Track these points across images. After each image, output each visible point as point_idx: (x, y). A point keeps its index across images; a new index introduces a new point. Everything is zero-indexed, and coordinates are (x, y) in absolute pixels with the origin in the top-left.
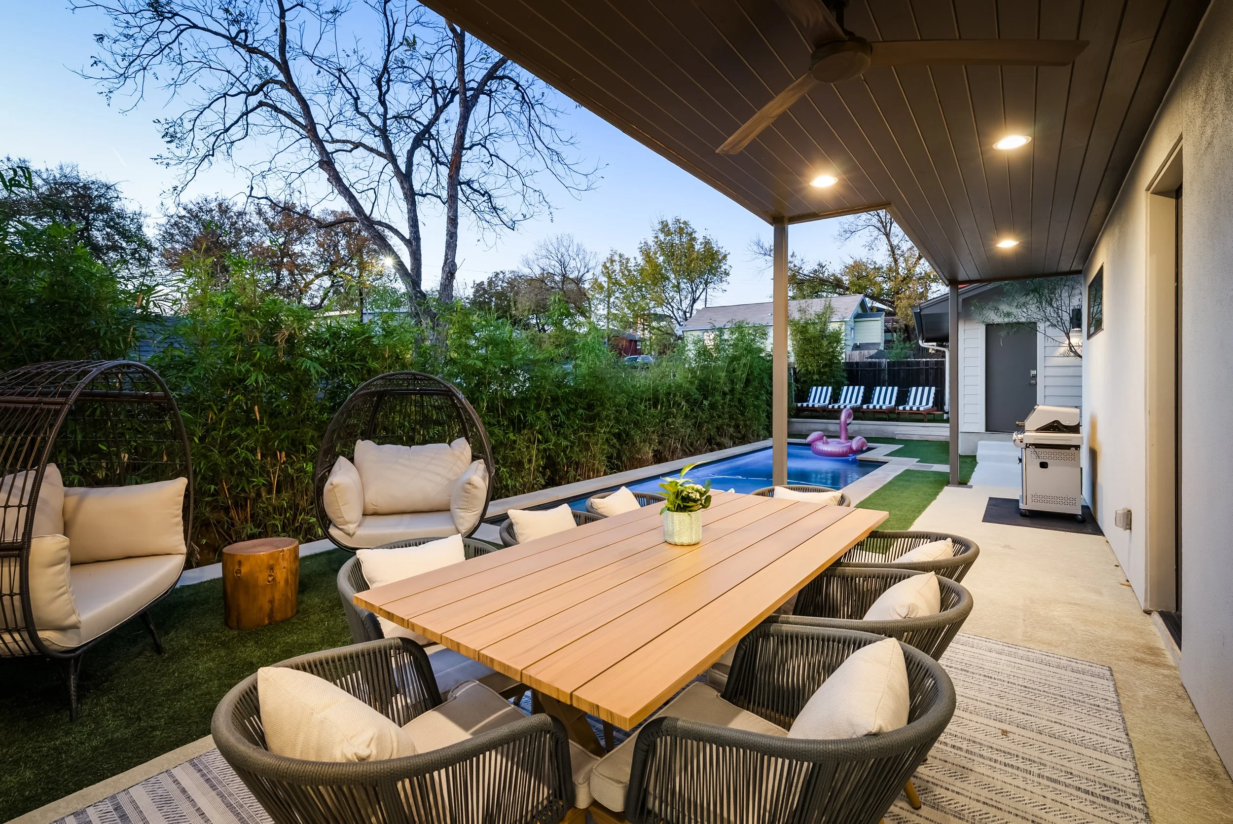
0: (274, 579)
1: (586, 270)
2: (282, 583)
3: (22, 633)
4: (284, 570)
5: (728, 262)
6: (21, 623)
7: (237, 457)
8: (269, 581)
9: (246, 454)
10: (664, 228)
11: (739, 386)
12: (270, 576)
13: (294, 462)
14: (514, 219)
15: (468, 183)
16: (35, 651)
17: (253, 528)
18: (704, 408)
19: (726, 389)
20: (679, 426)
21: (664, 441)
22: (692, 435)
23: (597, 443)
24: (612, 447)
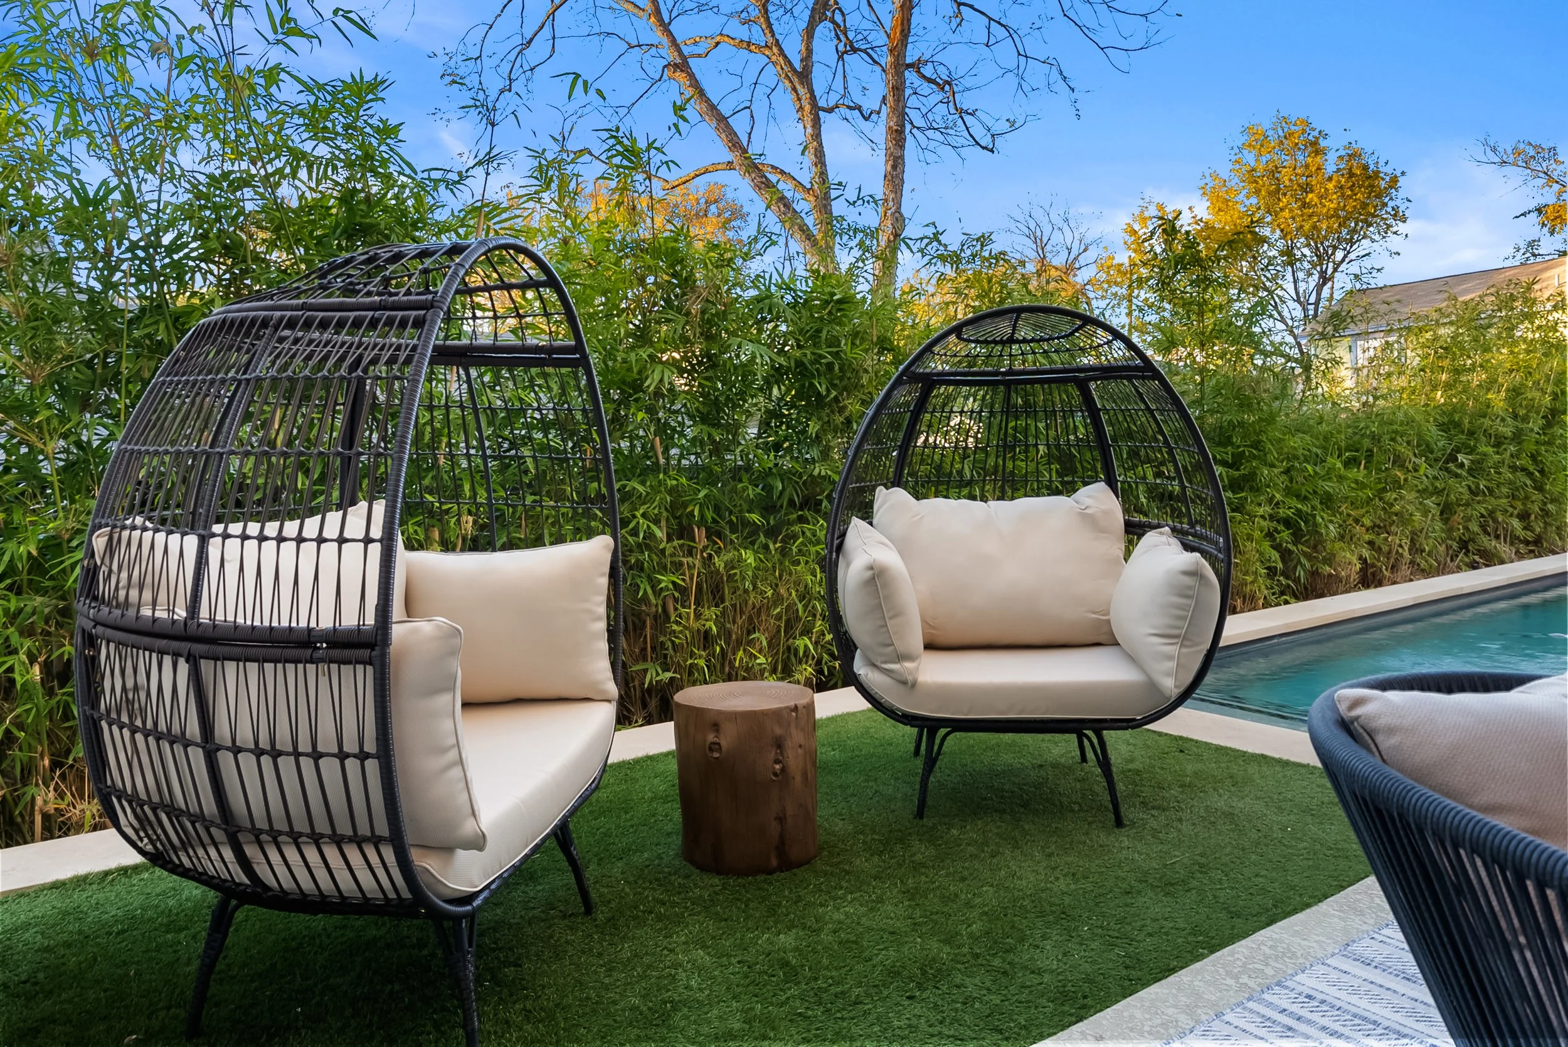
0: (783, 770)
1: (1083, 247)
2: (798, 778)
3: (383, 849)
4: (800, 751)
5: (1402, 194)
6: (383, 828)
7: (635, 533)
8: (775, 774)
9: (648, 527)
10: (1259, 141)
11: (1535, 424)
12: (777, 762)
13: (720, 548)
14: (993, 131)
15: (916, 66)
16: (406, 894)
17: (660, 671)
18: (1459, 471)
19: (1505, 429)
20: (1411, 508)
21: (1379, 541)
22: (1434, 531)
23: (1250, 538)
24: (1277, 547)
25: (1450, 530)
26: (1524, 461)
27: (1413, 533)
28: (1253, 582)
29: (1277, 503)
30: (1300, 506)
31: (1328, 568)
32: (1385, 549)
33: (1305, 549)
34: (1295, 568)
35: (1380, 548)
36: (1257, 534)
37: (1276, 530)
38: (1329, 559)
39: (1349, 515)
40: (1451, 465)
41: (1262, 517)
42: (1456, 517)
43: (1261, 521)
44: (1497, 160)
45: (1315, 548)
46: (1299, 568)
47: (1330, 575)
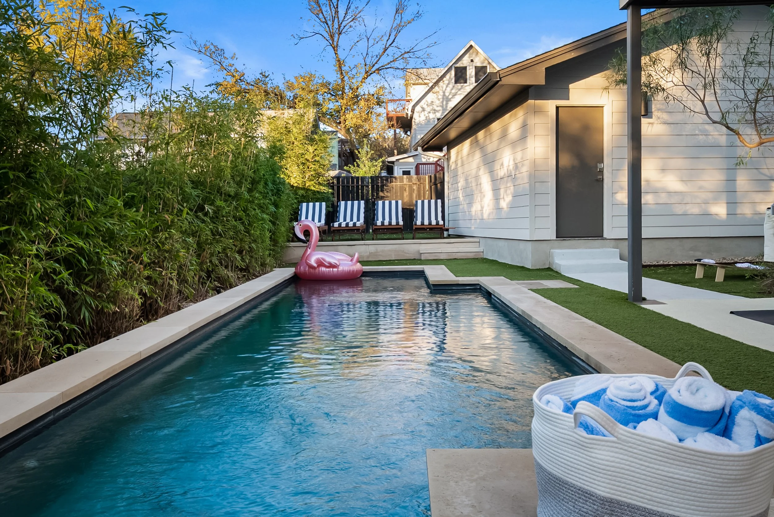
18: (205, 218)
19: (230, 189)
20: (177, 246)
21: (155, 276)
22: (192, 265)
23: (20, 283)
24: (59, 290)
25: (201, 264)
26: (240, 214)
27: (180, 267)
28: (25, 337)
29: (55, 241)
30: (81, 243)
31: (113, 307)
32: (160, 281)
33: (89, 289)
34: (80, 309)
35: (156, 282)
36: (29, 277)
37: (54, 272)
38: (113, 297)
39: (130, 252)
40: (200, 214)
41: (37, 256)
42: (205, 253)
43: (35, 261)
44: (197, 49)
45: (99, 286)
46: (83, 309)
47: (115, 313)
